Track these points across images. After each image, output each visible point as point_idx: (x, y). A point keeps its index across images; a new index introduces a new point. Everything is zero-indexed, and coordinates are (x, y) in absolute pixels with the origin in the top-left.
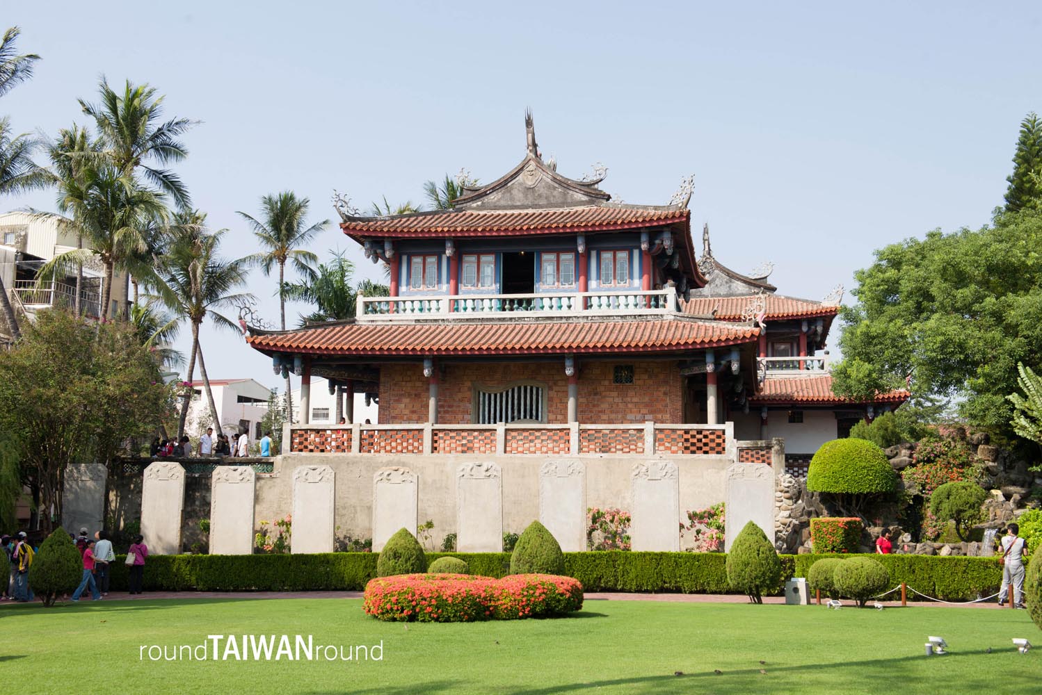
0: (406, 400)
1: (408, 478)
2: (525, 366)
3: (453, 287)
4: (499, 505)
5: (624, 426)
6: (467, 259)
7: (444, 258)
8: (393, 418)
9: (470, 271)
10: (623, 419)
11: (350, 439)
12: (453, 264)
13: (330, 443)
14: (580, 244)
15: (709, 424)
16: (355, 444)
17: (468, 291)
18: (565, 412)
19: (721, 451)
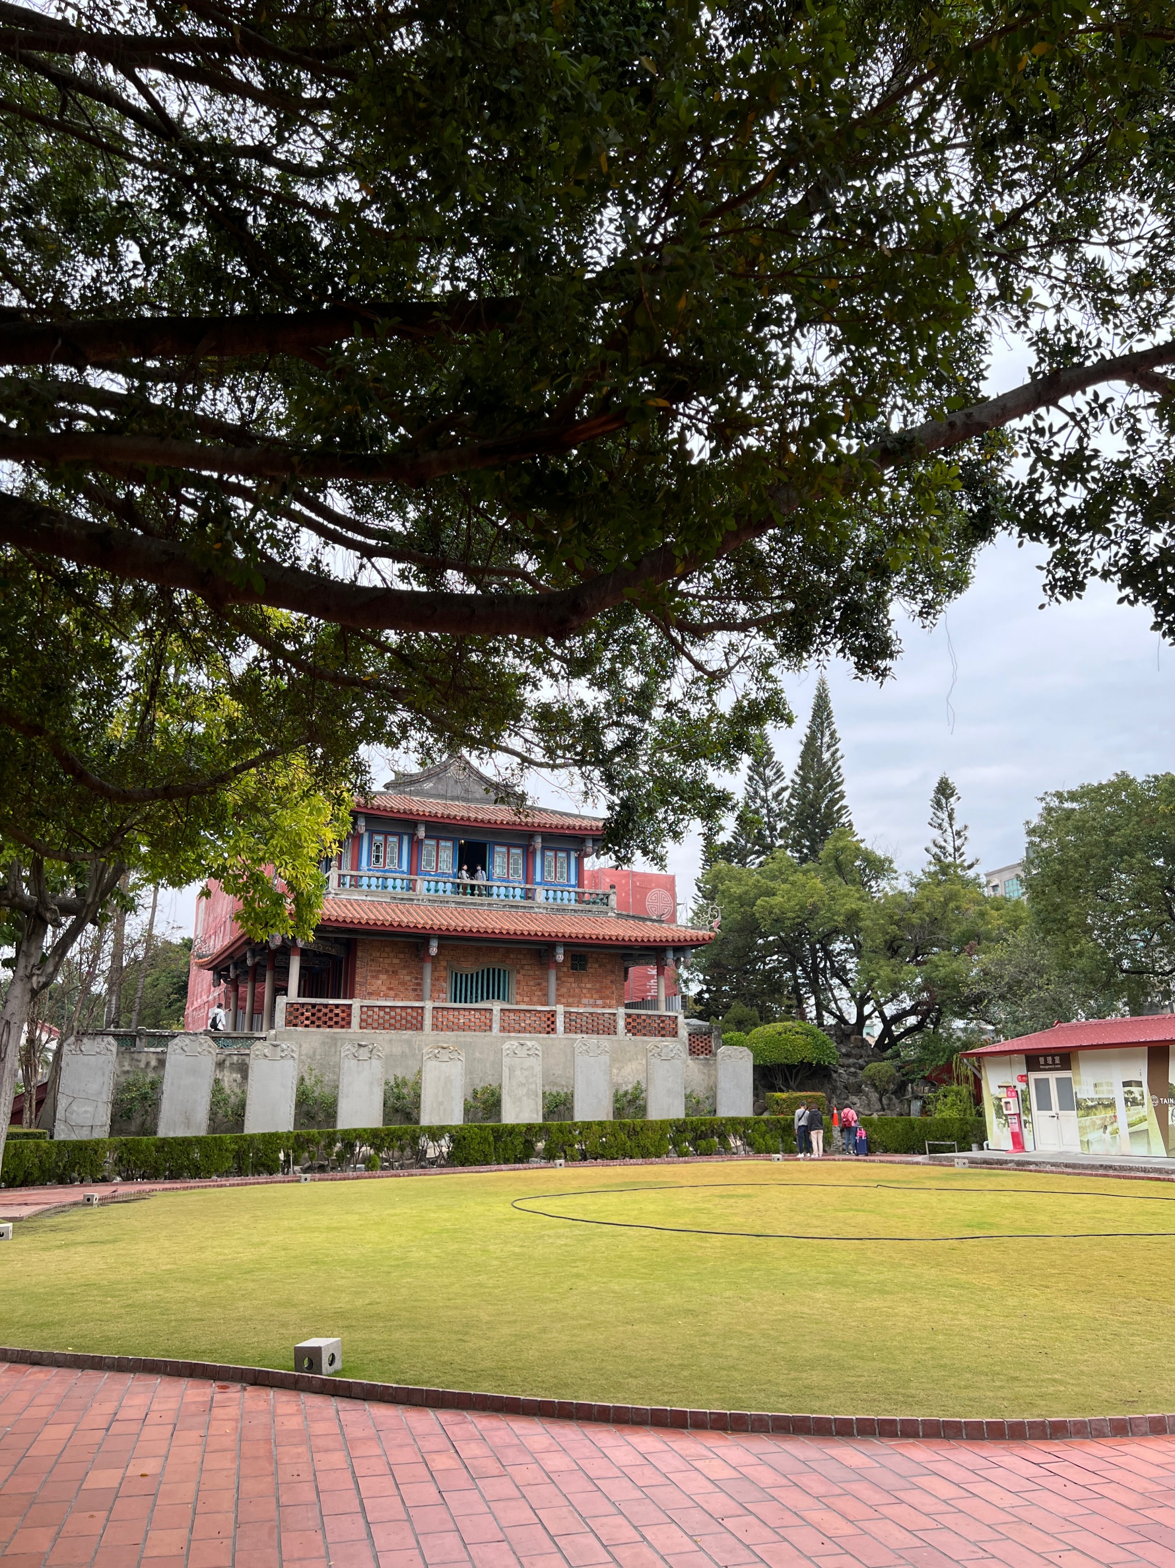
1: (456, 1056)
2: (496, 950)
3: (414, 868)
4: (540, 1081)
5: (600, 1011)
6: (427, 842)
7: (406, 839)
8: (370, 994)
9: (429, 854)
10: (579, 1002)
11: (349, 1015)
12: (416, 845)
13: (331, 1019)
14: (538, 842)
15: (663, 1011)
16: (355, 1020)
17: (428, 873)
18: (531, 994)
19: (675, 1034)
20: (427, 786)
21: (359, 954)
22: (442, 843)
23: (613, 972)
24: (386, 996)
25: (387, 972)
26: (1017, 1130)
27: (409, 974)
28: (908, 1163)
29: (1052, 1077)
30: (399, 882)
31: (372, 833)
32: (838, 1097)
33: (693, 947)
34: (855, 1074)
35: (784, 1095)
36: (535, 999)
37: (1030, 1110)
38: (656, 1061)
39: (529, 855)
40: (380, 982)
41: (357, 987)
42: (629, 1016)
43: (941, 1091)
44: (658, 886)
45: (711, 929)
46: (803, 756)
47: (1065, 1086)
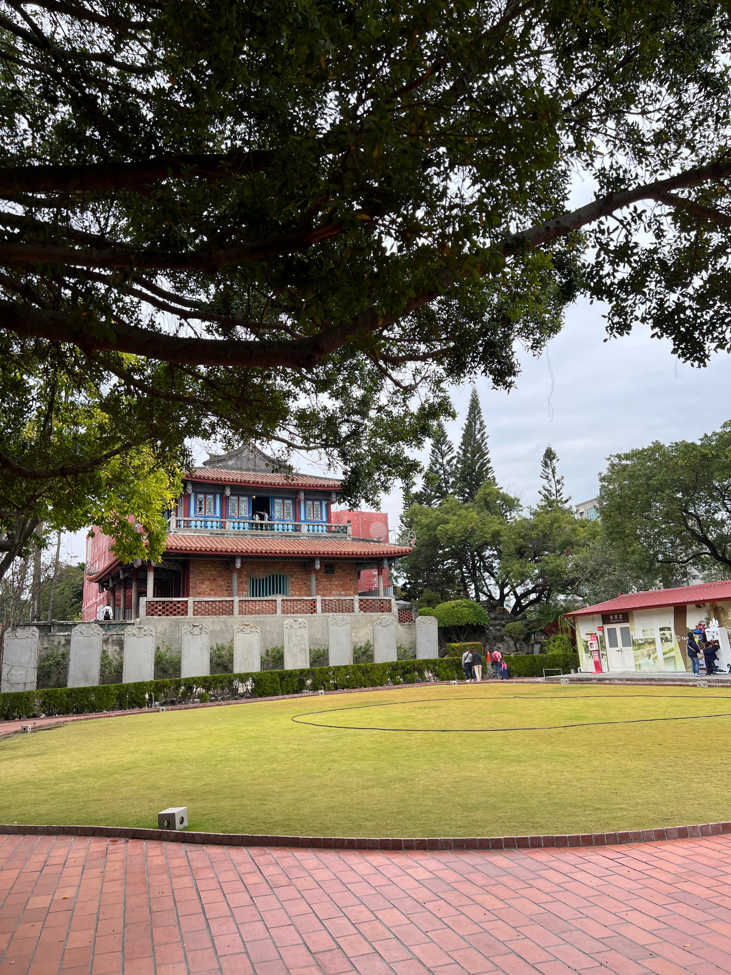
0: (207, 583)
1: (254, 629)
2: (278, 563)
3: (224, 514)
4: (307, 643)
5: (343, 598)
6: (232, 498)
7: (218, 496)
8: (199, 594)
9: (233, 505)
10: (331, 593)
11: (186, 607)
12: (225, 500)
13: (175, 610)
14: (302, 496)
15: (382, 597)
16: (190, 610)
17: (233, 517)
18: (300, 590)
19: (390, 610)
20: (230, 463)
21: (191, 569)
22: (242, 498)
23: (350, 574)
24: (209, 595)
25: (209, 580)
26: (597, 659)
27: (223, 580)
28: (532, 682)
29: (618, 627)
30: (215, 524)
31: (196, 493)
32: (490, 644)
33: (401, 556)
34: (499, 630)
35: (457, 645)
36: (303, 593)
37: (604, 648)
38: (378, 627)
39: (296, 504)
40: (205, 586)
41: (191, 590)
42: (361, 600)
43: (551, 638)
44: (377, 520)
45: (410, 545)
46: (464, 436)
47: (625, 632)
